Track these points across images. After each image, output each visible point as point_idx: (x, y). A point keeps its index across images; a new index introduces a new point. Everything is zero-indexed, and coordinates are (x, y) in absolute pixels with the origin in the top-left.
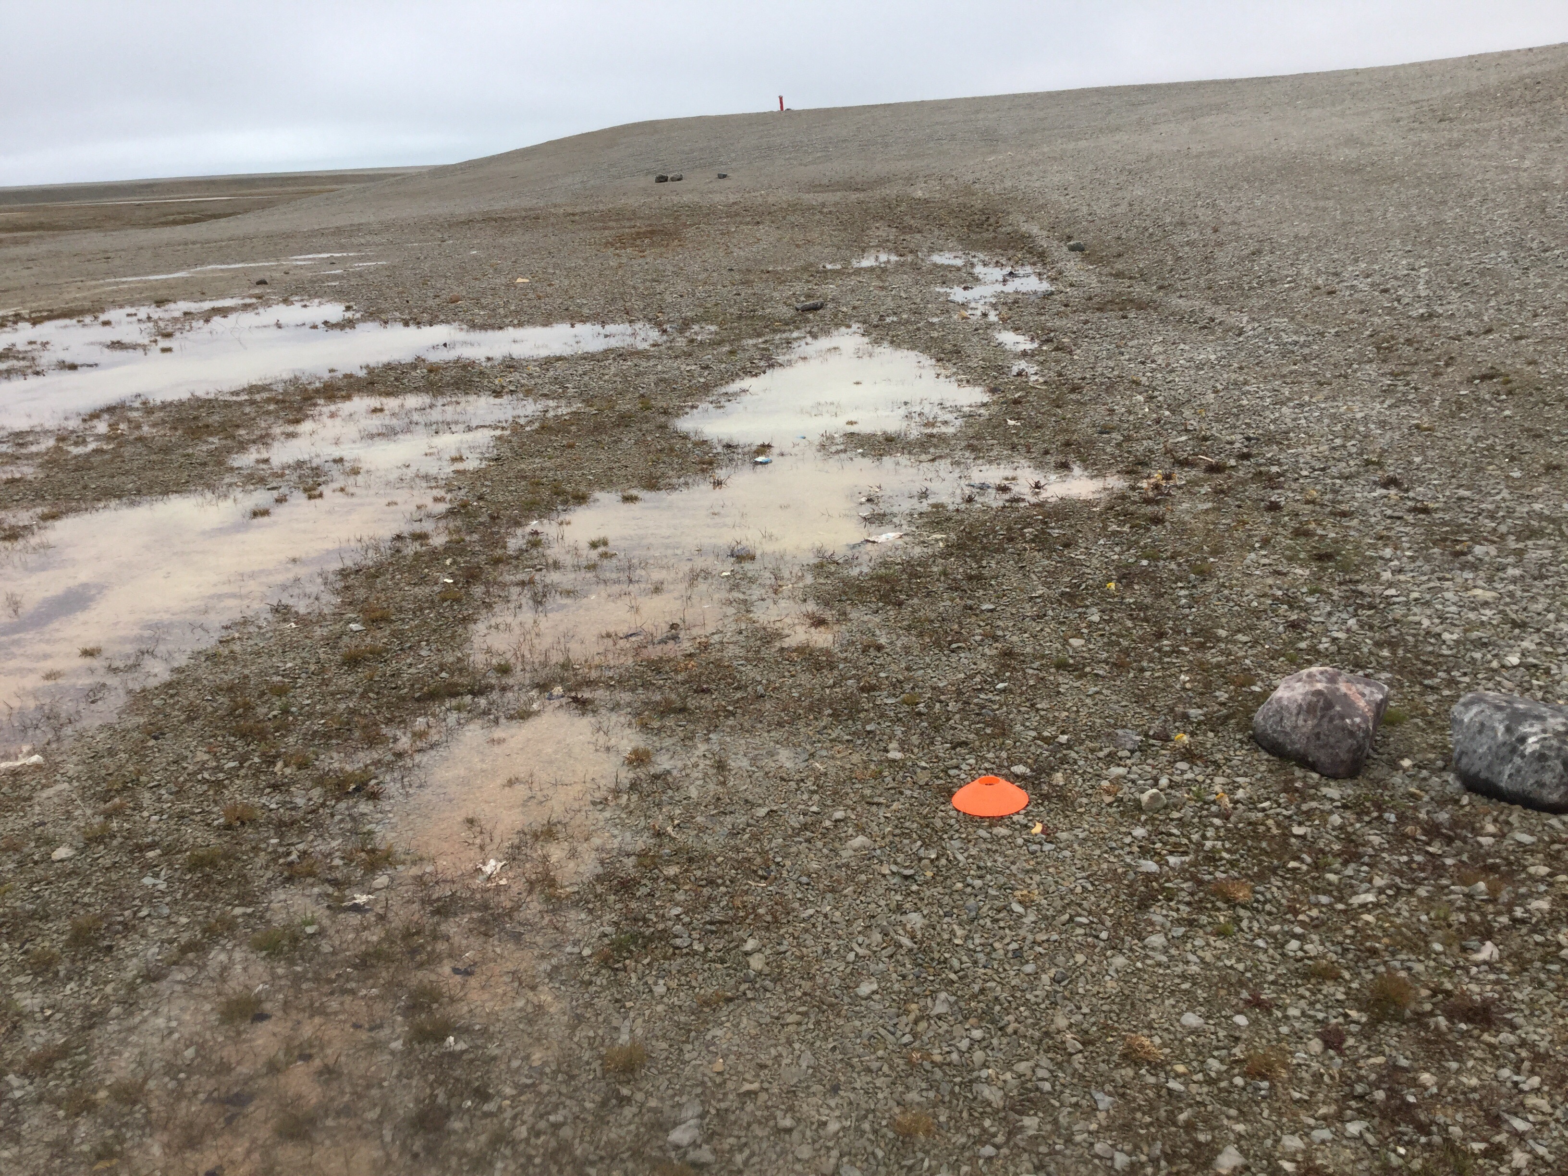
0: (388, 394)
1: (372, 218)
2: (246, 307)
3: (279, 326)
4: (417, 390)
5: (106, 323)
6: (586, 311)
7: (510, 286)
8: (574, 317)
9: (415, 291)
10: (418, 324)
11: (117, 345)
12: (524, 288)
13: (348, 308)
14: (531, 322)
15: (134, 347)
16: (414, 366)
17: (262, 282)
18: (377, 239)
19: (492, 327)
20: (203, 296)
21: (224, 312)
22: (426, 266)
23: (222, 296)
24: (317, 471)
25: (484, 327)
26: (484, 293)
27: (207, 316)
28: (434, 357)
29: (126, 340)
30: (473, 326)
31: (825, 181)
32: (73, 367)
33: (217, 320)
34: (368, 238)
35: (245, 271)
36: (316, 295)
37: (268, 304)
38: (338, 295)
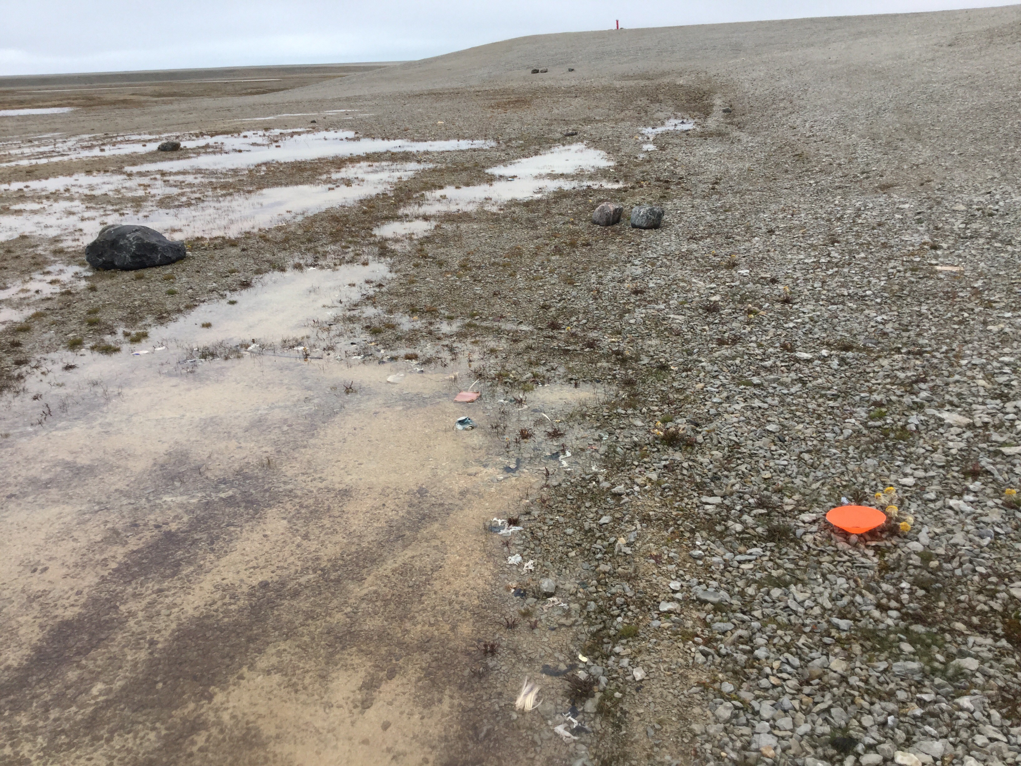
0: (375, 161)
1: (367, 93)
2: (308, 132)
3: (325, 139)
4: (386, 160)
5: (245, 137)
6: (467, 135)
7: (435, 124)
8: (459, 137)
9: (388, 126)
10: (388, 139)
11: (254, 144)
12: (441, 126)
13: (356, 133)
14: (440, 139)
15: (263, 145)
16: (386, 153)
17: (314, 122)
18: (370, 103)
19: (422, 141)
20: (286, 127)
21: (299, 134)
22: (394, 116)
23: (294, 127)
24: (349, 180)
25: (418, 141)
26: (421, 128)
27: (292, 135)
28: (394, 150)
29: (258, 142)
30: (413, 140)
31: (631, 74)
32: (240, 151)
33: (296, 137)
34: (365, 102)
35: (304, 117)
36: (341, 128)
37: (318, 131)
38: (351, 128)
